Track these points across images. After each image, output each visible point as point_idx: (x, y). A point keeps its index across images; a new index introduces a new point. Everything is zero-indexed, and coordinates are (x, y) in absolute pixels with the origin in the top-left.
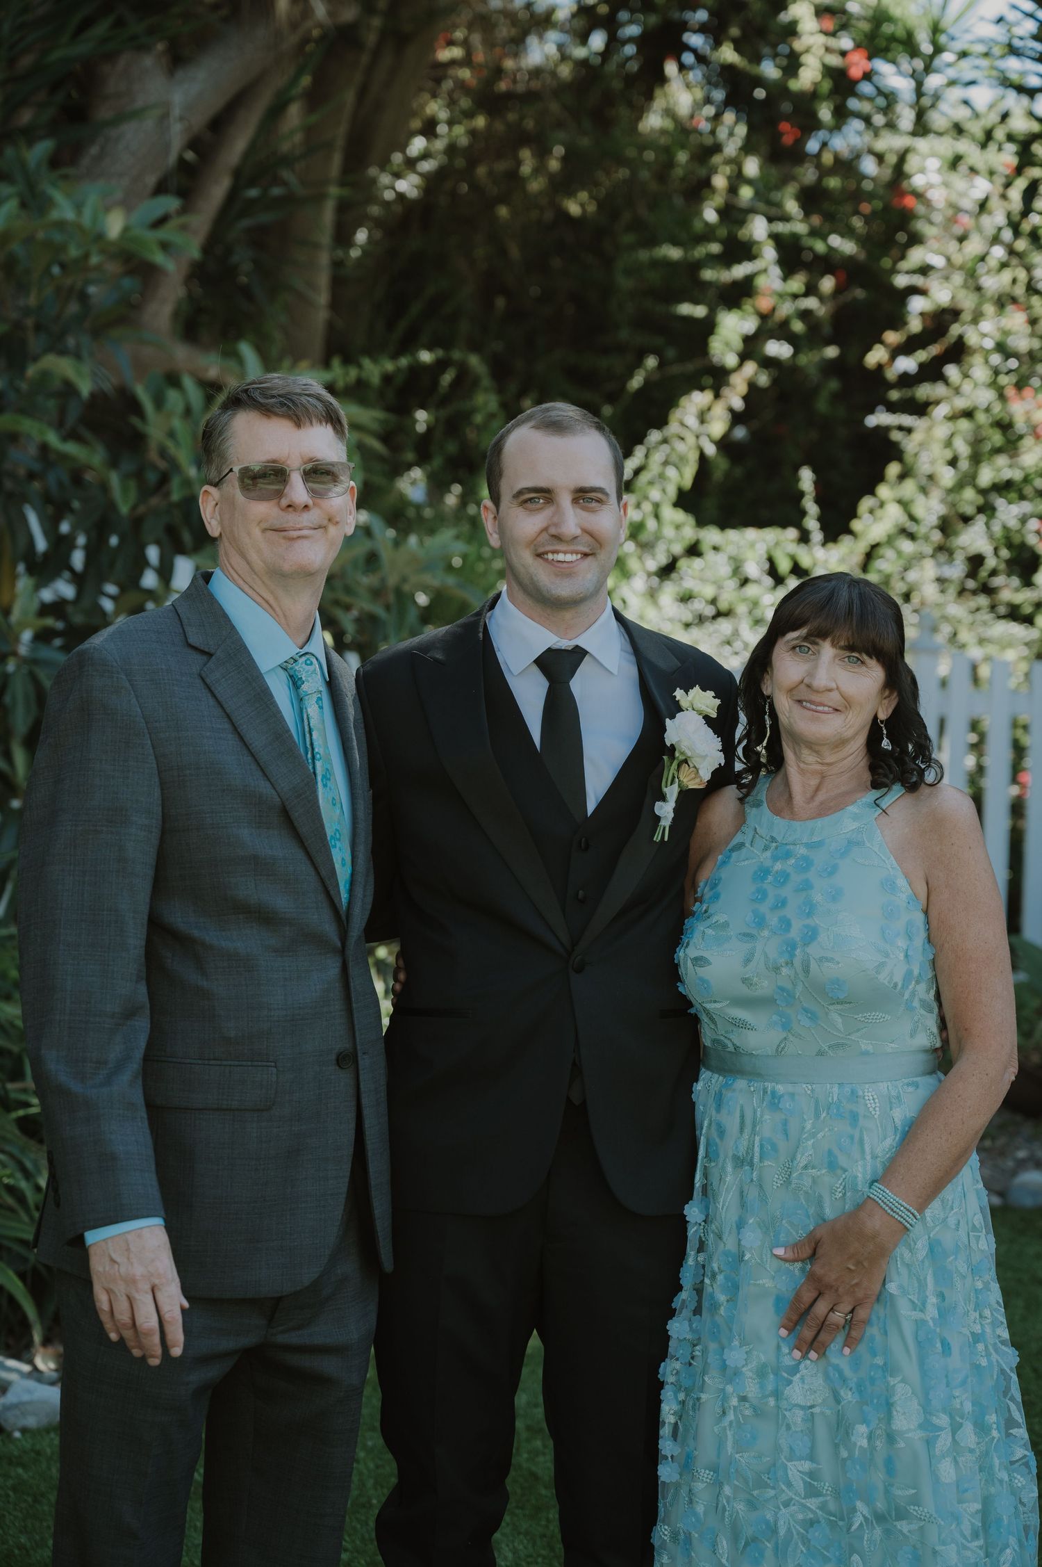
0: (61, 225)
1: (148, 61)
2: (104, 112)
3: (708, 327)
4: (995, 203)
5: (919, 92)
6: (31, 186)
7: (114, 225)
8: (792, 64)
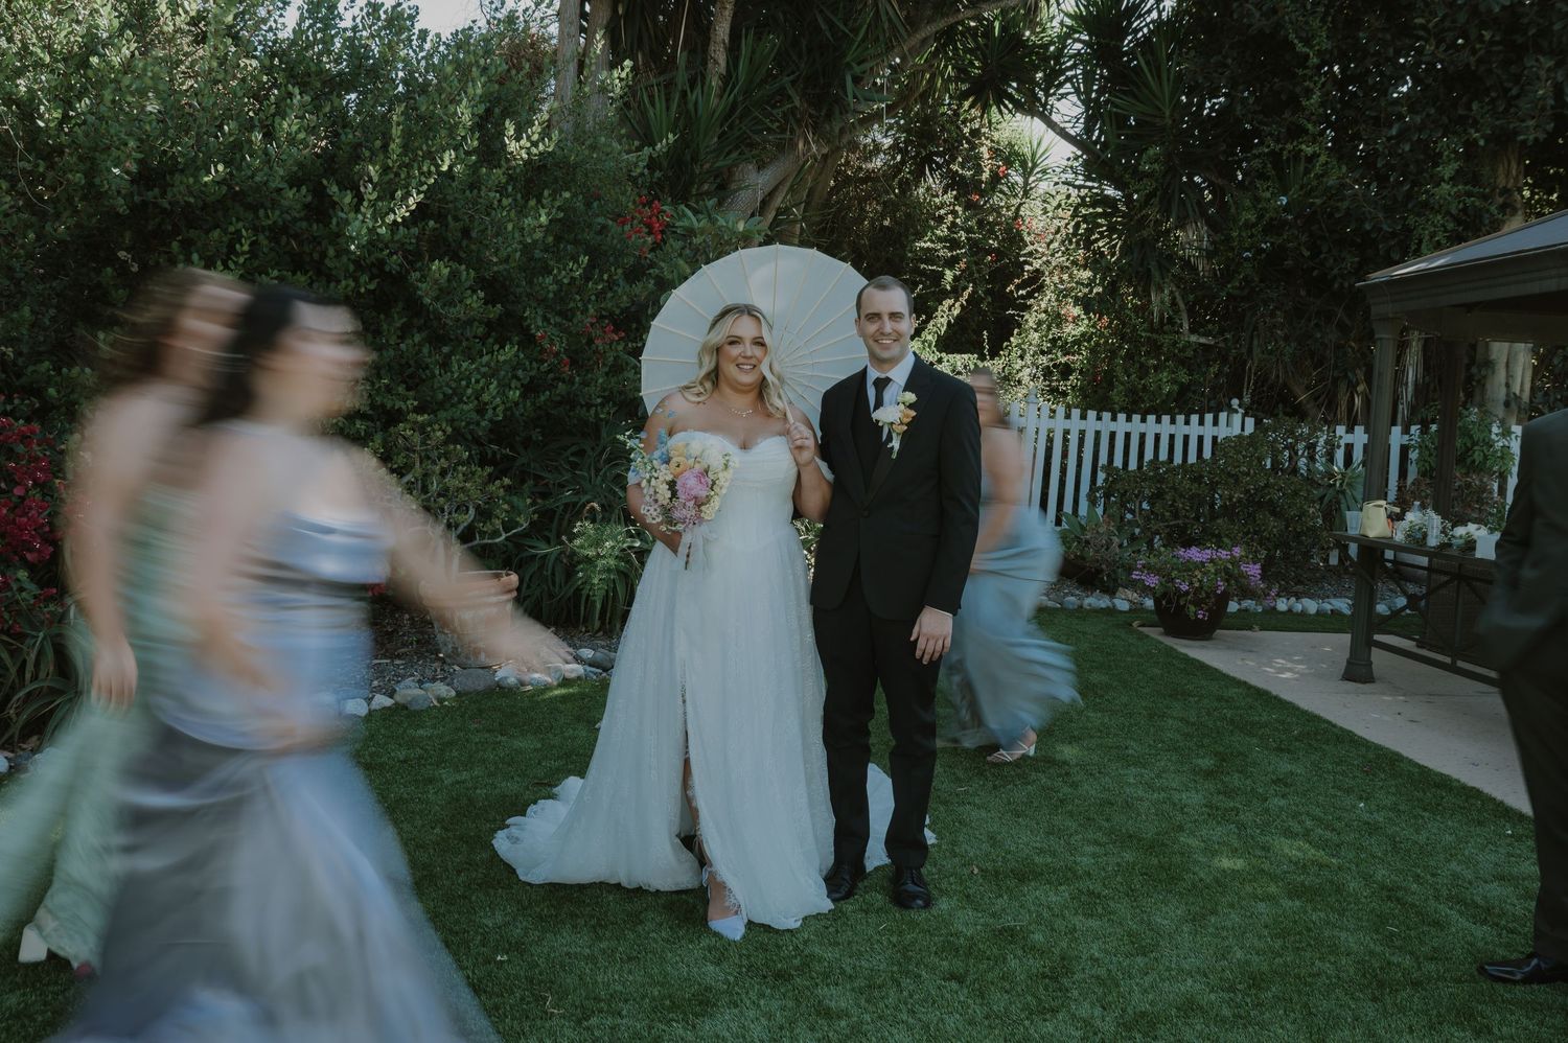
0: (720, 228)
1: (750, 167)
2: (733, 186)
3: (942, 275)
4: (1063, 231)
5: (1026, 183)
6: (709, 216)
7: (741, 227)
8: (979, 170)
